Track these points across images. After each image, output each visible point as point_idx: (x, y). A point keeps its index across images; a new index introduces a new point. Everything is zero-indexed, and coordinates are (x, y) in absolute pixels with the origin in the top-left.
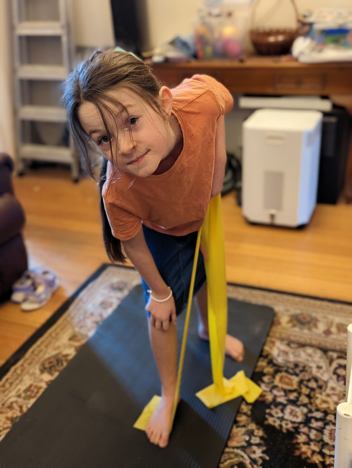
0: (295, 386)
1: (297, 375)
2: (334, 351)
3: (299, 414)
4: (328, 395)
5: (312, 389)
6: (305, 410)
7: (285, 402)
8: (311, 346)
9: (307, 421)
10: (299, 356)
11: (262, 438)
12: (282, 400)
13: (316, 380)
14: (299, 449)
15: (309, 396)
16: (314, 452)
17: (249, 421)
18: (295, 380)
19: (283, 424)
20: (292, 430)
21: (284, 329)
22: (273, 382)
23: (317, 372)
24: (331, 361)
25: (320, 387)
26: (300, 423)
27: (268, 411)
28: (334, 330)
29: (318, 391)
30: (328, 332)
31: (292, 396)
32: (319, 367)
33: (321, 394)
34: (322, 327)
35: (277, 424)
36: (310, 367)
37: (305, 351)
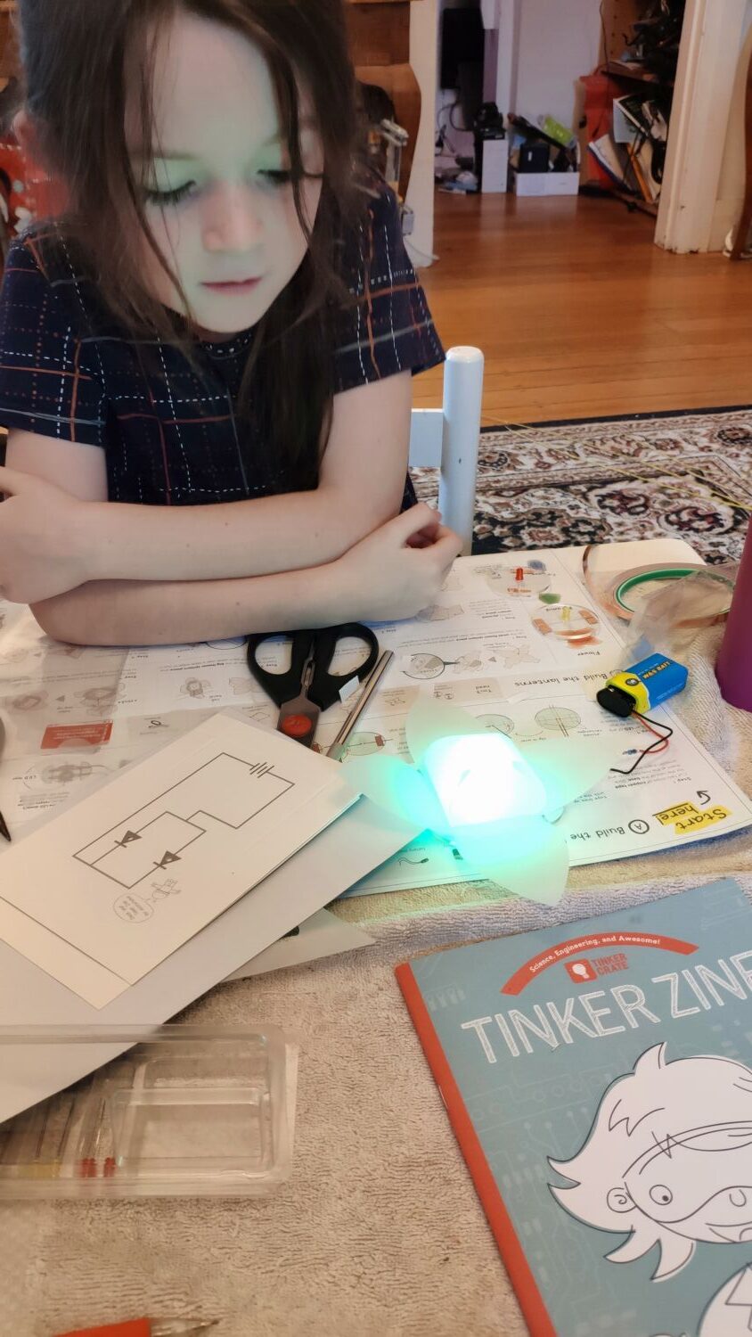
0: (562, 539)
1: (552, 525)
2: (574, 483)
4: (622, 533)
5: (589, 533)
10: (530, 503)
13: (586, 522)
18: (555, 531)
22: (523, 544)
23: (577, 513)
24: (585, 496)
25: (601, 528)
28: (547, 459)
29: (600, 533)
30: (543, 465)
32: (576, 508)
33: (608, 534)
36: (564, 511)
37: (532, 495)
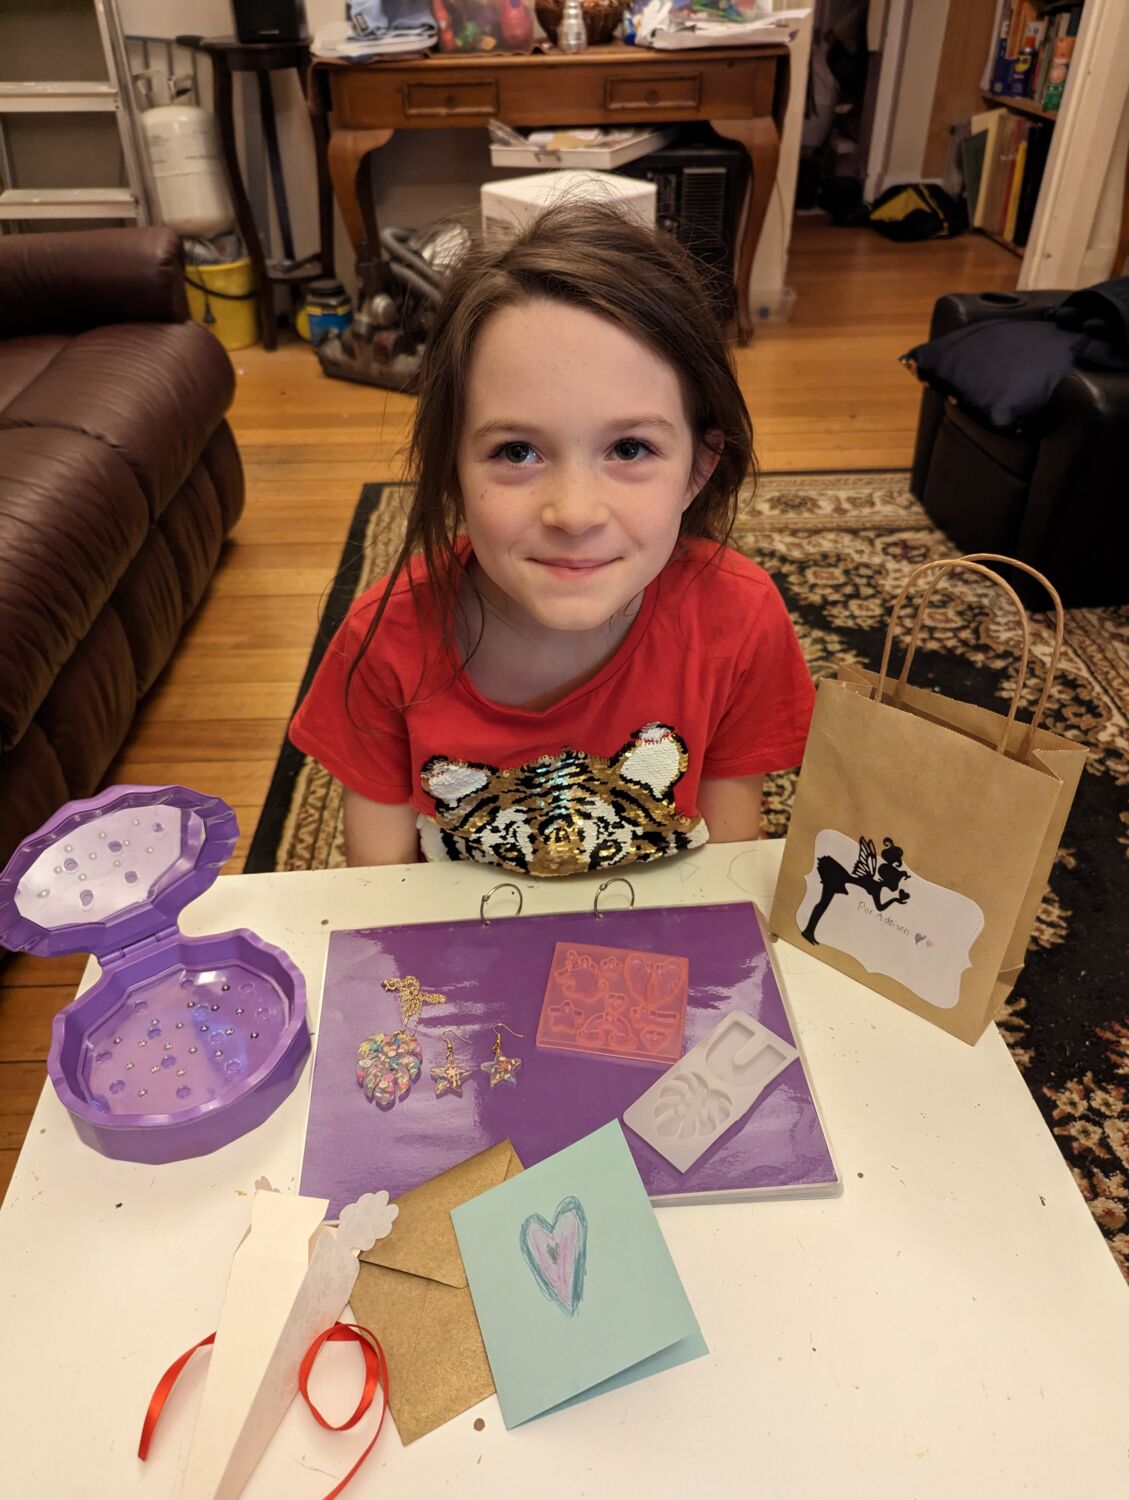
2: (864, 529)
3: (872, 606)
6: (878, 601)
7: (842, 599)
8: (830, 530)
9: (889, 611)
11: (841, 643)
12: (835, 597)
14: (901, 642)
15: (869, 585)
16: (924, 640)
17: (809, 630)
19: (859, 621)
20: (876, 625)
21: (769, 517)
26: (882, 616)
27: (825, 613)
28: (846, 506)
30: (839, 510)
31: (848, 590)
32: (861, 552)
34: (826, 507)
35: (850, 623)
37: (824, 538)
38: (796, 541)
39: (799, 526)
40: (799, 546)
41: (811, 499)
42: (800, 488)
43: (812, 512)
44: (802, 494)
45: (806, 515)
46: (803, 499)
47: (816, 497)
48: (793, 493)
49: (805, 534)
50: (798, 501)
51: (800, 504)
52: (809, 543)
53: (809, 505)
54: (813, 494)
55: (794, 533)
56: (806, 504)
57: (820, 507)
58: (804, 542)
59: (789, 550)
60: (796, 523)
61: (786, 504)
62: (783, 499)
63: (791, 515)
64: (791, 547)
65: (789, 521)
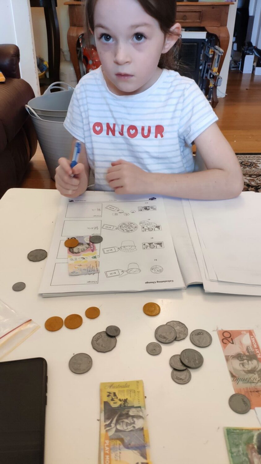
38: (252, 178)
39: (251, 173)
40: (253, 180)
41: (254, 163)
42: (249, 159)
43: (256, 168)
44: (250, 161)
45: (254, 169)
46: (251, 163)
47: (256, 162)
48: (247, 161)
49: (255, 176)
50: (249, 164)
51: (251, 165)
52: (257, 180)
53: (254, 165)
54: (254, 161)
55: (250, 176)
56: (253, 165)
57: (258, 166)
58: (255, 179)
59: (249, 181)
60: (250, 172)
61: (245, 165)
62: (243, 163)
63: (247, 169)
64: (251, 181)
65: (247, 171)
